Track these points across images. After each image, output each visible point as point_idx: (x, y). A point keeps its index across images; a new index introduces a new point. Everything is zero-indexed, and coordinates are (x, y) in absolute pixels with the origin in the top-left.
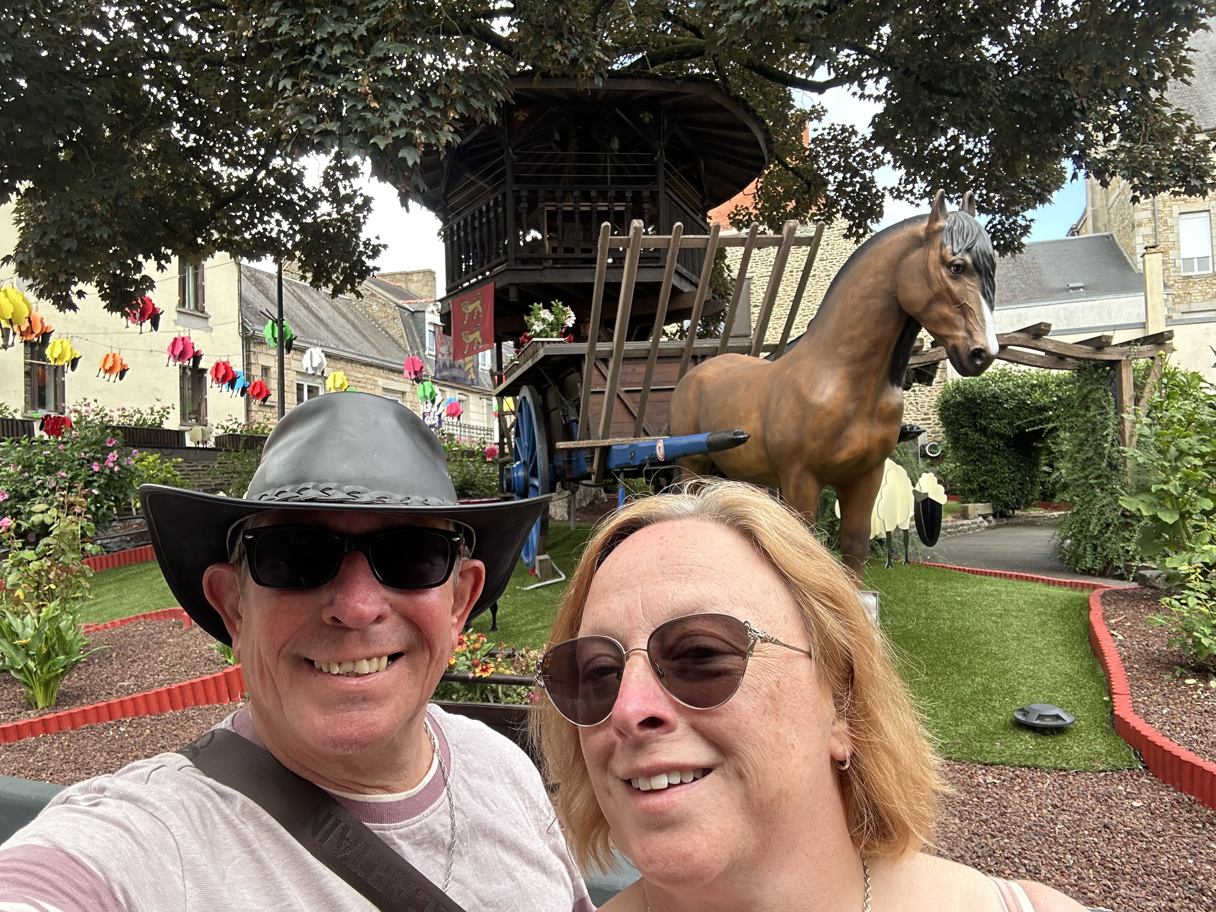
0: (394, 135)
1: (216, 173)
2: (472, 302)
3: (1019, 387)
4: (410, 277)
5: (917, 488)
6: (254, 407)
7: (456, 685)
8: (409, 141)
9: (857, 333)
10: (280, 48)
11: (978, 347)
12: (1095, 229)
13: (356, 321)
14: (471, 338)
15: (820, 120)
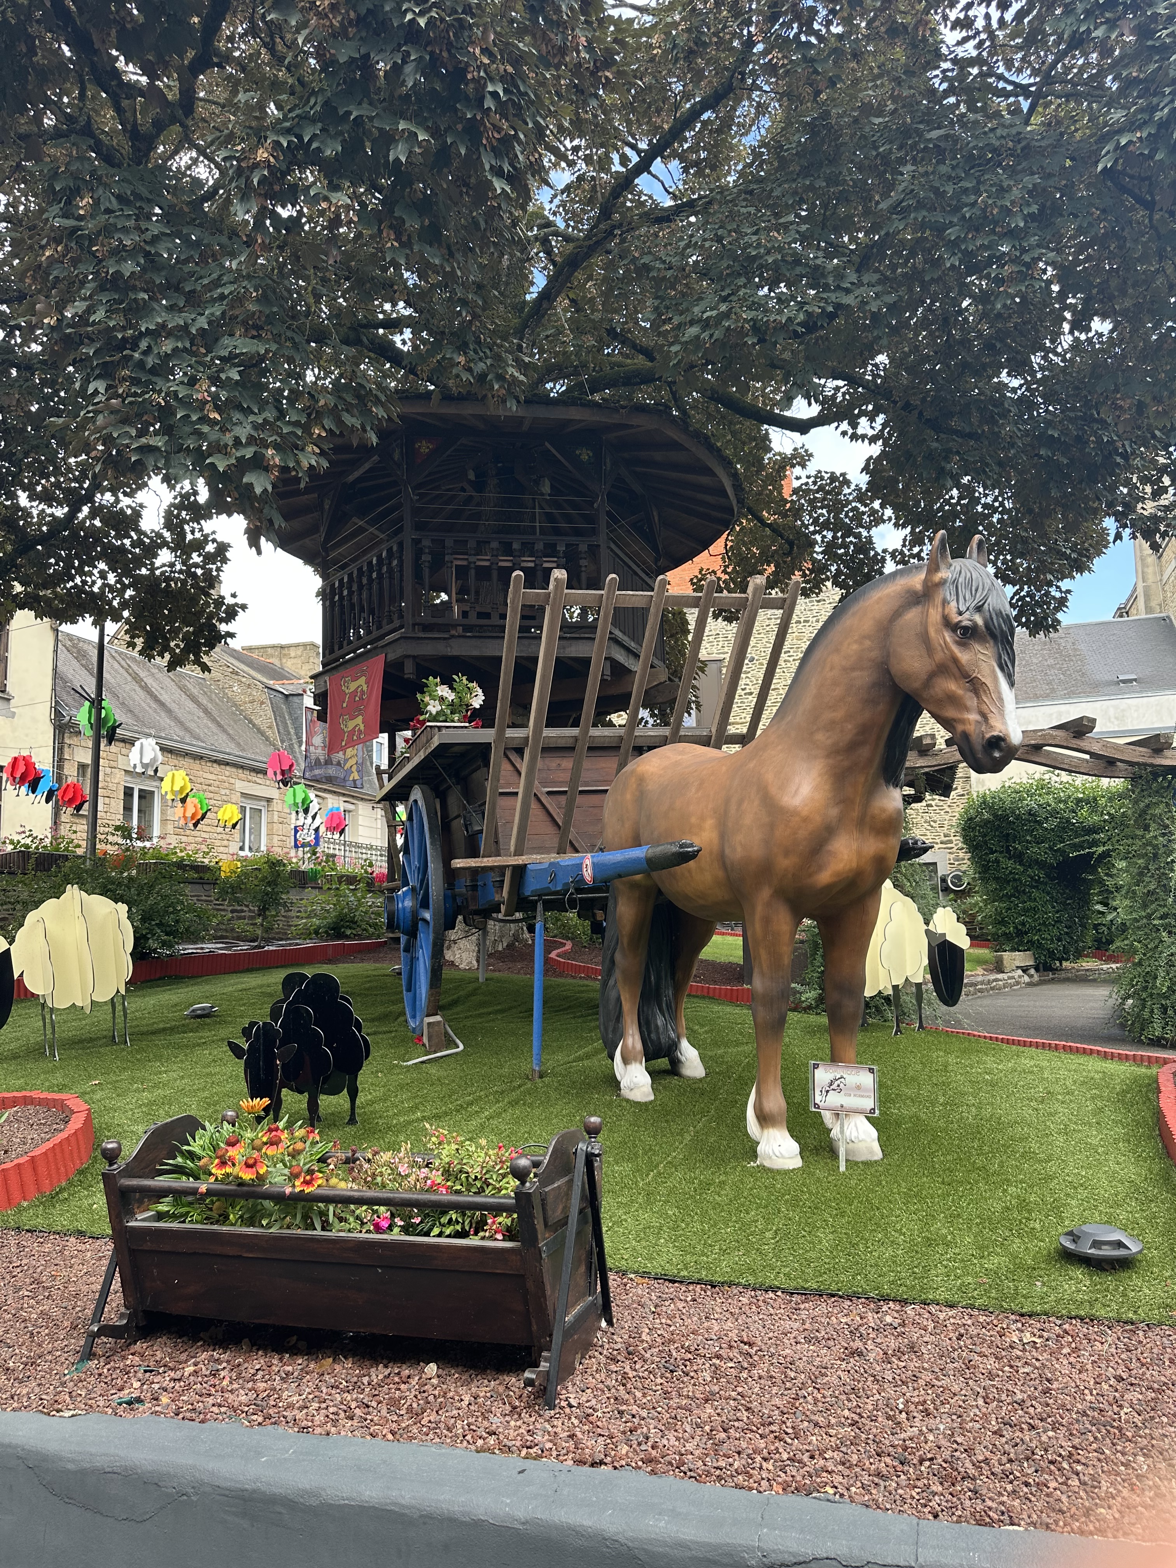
0: (238, 454)
1: (24, 510)
2: (355, 679)
3: (1060, 801)
4: (286, 651)
5: (931, 927)
6: (64, 818)
7: (268, 1204)
8: (258, 463)
9: (839, 714)
10: (92, 340)
11: (995, 733)
12: (1149, 609)
13: (210, 706)
14: (351, 725)
15: (804, 466)
